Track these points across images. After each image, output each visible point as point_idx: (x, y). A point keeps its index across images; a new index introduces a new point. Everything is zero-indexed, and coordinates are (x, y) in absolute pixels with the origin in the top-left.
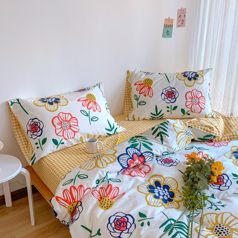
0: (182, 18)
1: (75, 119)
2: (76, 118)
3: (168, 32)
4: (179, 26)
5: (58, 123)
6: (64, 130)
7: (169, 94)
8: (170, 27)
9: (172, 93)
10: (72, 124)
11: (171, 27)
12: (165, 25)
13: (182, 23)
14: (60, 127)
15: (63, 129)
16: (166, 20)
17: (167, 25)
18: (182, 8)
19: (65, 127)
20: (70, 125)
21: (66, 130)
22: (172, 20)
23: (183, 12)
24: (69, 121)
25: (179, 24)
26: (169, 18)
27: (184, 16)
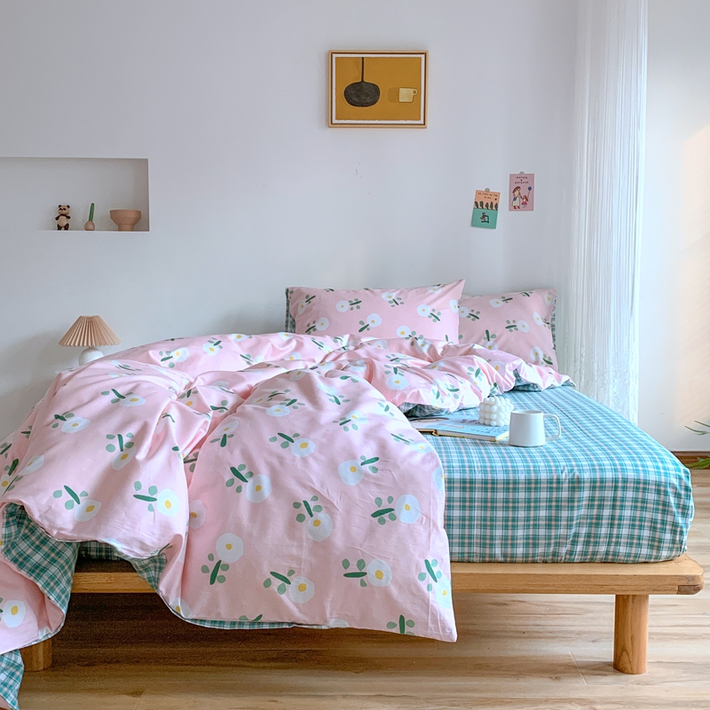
0: (524, 192)
3: (484, 216)
4: (515, 208)
8: (491, 207)
11: (494, 208)
12: (476, 202)
13: (524, 204)
16: (479, 193)
17: (482, 203)
18: (522, 173)
22: (497, 195)
23: (524, 180)
25: (517, 203)
26: (488, 190)
27: (530, 189)
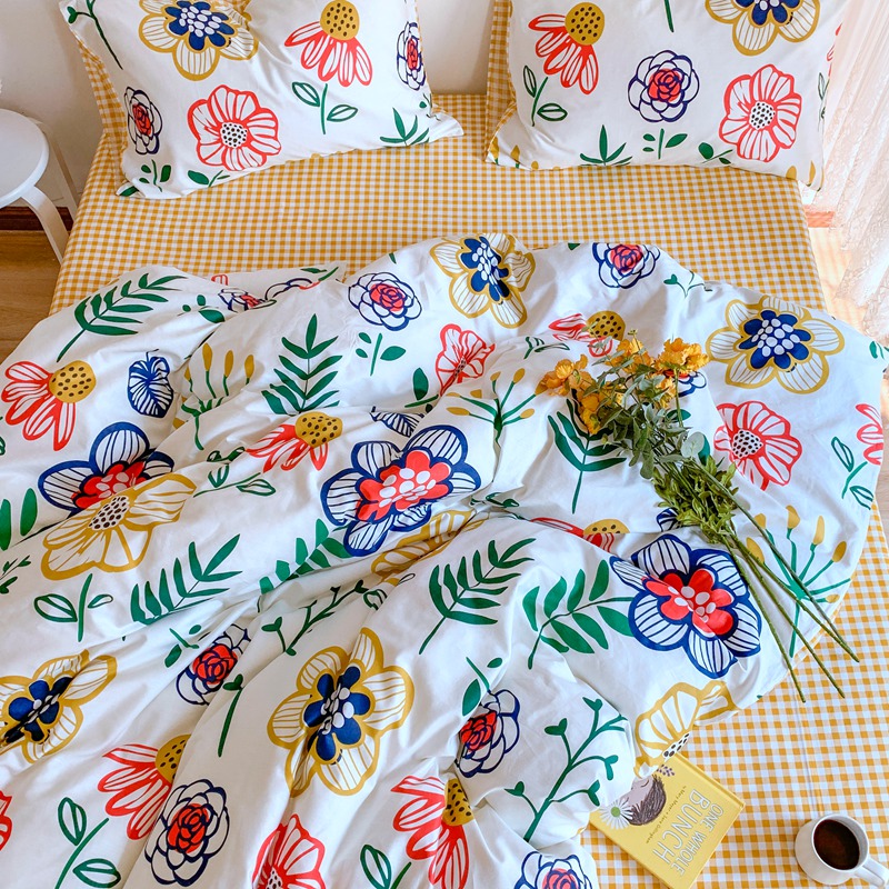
1: (269, 116)
2: (272, 113)
5: (208, 125)
6: (226, 150)
7: (660, 84)
9: (676, 77)
10: (254, 131)
14: (213, 138)
15: (224, 148)
19: (232, 142)
20: (249, 133)
21: (234, 151)
24: (244, 123)
